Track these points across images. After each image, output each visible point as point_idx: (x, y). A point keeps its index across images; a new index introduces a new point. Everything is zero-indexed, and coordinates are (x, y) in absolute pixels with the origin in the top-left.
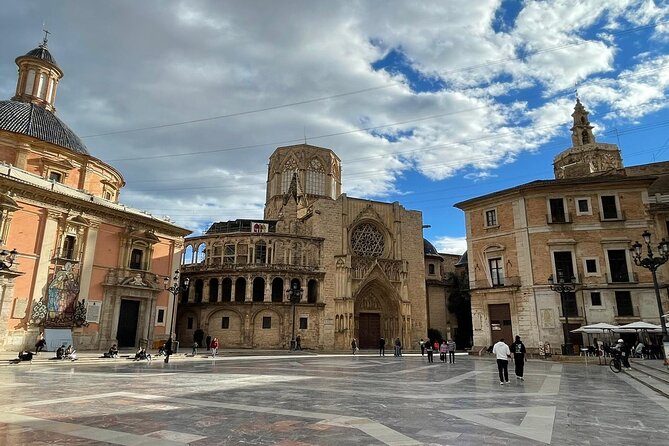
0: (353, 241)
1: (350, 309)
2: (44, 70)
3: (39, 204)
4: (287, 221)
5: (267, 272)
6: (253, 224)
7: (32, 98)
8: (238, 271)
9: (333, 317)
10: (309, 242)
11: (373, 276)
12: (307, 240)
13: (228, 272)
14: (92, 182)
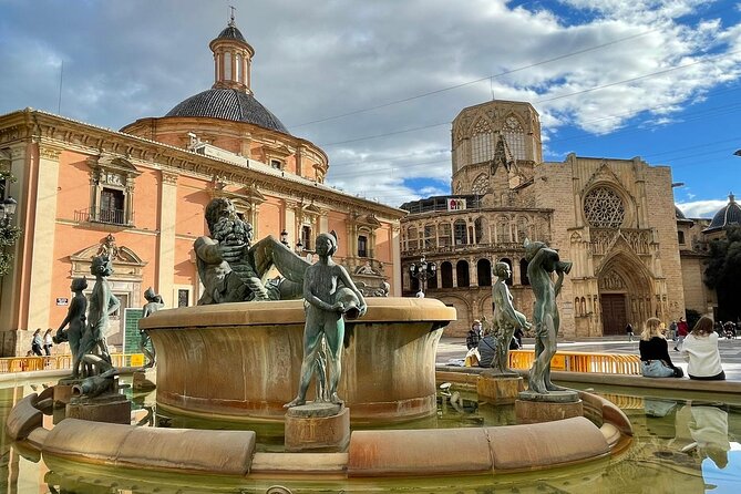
0: (586, 210)
1: (593, 289)
2: (239, 50)
3: (277, 195)
4: (498, 193)
5: (492, 252)
6: (449, 201)
7: (232, 83)
8: (458, 253)
9: (572, 300)
10: (536, 216)
11: (618, 250)
12: (533, 212)
13: (446, 255)
14: (307, 168)
